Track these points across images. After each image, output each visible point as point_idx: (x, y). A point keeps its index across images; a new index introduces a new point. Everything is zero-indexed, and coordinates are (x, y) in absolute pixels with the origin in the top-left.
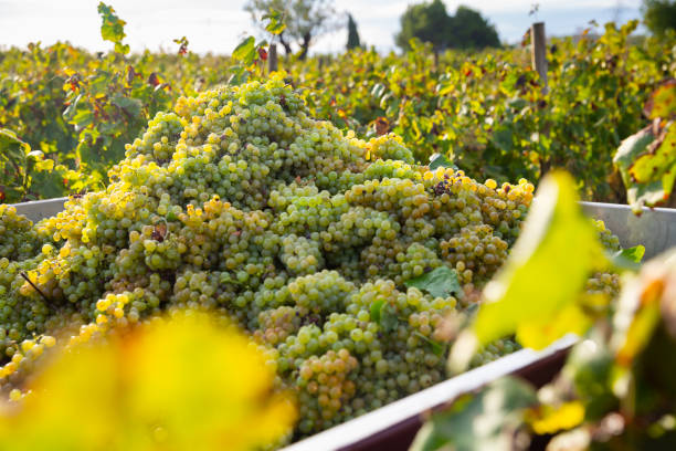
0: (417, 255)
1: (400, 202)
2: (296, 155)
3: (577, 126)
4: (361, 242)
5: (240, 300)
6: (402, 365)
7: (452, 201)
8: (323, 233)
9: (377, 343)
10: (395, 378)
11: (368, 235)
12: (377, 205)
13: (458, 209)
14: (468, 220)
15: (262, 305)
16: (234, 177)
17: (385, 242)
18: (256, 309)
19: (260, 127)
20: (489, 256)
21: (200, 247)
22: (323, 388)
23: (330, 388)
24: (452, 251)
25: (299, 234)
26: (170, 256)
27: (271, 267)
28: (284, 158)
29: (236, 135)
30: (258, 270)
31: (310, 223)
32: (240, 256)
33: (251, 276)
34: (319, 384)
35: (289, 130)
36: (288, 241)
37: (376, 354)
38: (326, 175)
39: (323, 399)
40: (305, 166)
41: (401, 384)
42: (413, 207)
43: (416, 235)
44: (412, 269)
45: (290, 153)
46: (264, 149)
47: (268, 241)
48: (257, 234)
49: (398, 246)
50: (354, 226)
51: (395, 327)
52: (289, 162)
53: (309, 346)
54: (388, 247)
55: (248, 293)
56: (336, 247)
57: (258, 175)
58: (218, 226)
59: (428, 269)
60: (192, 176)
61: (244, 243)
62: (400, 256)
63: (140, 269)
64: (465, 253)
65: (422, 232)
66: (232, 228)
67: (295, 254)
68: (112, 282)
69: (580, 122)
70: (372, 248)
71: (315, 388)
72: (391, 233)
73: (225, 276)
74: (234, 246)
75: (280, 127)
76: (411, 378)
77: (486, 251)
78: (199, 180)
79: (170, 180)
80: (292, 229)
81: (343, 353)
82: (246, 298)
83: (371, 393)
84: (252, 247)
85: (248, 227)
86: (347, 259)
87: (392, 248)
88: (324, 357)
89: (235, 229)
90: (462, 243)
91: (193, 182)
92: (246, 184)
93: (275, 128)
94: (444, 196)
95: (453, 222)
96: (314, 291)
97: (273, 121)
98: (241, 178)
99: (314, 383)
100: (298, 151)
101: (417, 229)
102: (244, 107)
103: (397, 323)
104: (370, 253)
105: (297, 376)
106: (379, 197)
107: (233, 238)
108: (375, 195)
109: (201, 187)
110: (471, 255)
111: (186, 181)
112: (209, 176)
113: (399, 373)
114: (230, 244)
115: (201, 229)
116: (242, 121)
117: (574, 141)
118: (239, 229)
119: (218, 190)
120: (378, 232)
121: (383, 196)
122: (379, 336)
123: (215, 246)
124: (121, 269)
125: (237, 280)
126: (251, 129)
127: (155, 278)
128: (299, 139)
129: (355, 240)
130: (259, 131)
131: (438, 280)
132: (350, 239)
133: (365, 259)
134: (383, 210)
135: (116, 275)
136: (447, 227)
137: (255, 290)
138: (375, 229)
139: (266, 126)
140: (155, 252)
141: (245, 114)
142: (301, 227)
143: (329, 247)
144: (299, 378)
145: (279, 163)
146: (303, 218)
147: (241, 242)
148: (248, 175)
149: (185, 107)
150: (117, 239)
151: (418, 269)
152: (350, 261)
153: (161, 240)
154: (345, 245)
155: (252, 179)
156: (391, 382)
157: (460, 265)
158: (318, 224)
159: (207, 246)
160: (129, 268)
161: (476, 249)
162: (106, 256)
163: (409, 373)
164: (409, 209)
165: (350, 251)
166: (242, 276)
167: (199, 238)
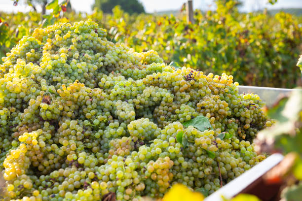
0: (186, 110)
1: (173, 84)
2: (109, 60)
3: (209, 52)
4: (154, 104)
5: (97, 135)
6: (195, 164)
7: (196, 83)
8: (135, 99)
9: (181, 153)
10: (192, 170)
11: (158, 101)
12: (161, 85)
13: (199, 88)
14: (206, 93)
15: (109, 136)
16: (80, 71)
17: (167, 104)
18: (106, 139)
19: (88, 45)
20: (221, 110)
21: (69, 107)
22: (160, 177)
23: (163, 176)
24: (203, 108)
25: (123, 100)
26: (55, 112)
27: (111, 117)
28: (103, 61)
29: (76, 49)
30: (104, 119)
31: (127, 95)
32: (93, 112)
33: (100, 122)
34: (157, 175)
35: (103, 47)
36: (118, 104)
37: (181, 159)
38: (126, 70)
39: (160, 182)
40: (113, 66)
41: (195, 173)
42: (180, 86)
43: (182, 100)
44: (185, 117)
45: (106, 59)
46: (93, 56)
47: (107, 104)
48: (101, 100)
49: (174, 106)
50: (151, 96)
51: (188, 145)
52: (106, 63)
53: (147, 156)
54: (169, 107)
55: (100, 131)
56: (142, 107)
57: (92, 70)
58: (79, 97)
59: (192, 117)
60: (56, 70)
61: (94, 105)
62: (177, 111)
63: (36, 120)
64: (209, 109)
65: (185, 98)
66: (87, 97)
67: (122, 110)
68: (17, 127)
69: (210, 51)
70: (160, 107)
71: (155, 177)
72: (170, 99)
73: (87, 122)
74: (90, 107)
75: (99, 45)
76: (199, 171)
77: (220, 108)
78: (61, 72)
79: (44, 72)
80: (119, 98)
81: (167, 158)
82: (100, 133)
83: (181, 178)
84: (99, 107)
85: (96, 97)
86: (146, 113)
87: (171, 107)
88: (157, 161)
89: (89, 97)
90: (208, 104)
91: (57, 73)
92: (86, 74)
93: (96, 46)
94: (192, 81)
95: (198, 94)
96: (141, 129)
97: (95, 42)
98: (84, 72)
99: (155, 174)
100: (110, 58)
101: (182, 97)
102: (78, 34)
103: (188, 144)
104: (160, 110)
105: (144, 171)
106: (161, 81)
107: (88, 102)
108: (160, 80)
109: (63, 76)
110: (213, 110)
111: (53, 73)
112: (66, 70)
113: (193, 168)
114: (87, 106)
115: (69, 98)
116: (79, 42)
117: (208, 60)
118: (91, 98)
119: (72, 77)
120: (164, 99)
121: (164, 81)
122: (182, 149)
123: (77, 107)
124: (24, 120)
125: (94, 124)
126: (84, 46)
127: (46, 124)
128: (109, 51)
129: (151, 103)
130: (88, 47)
131: (200, 122)
132: (149, 103)
133: (156, 113)
134: (164, 88)
135: (20, 123)
136: (195, 97)
137: (104, 129)
138: (162, 97)
139: (92, 45)
140: (48, 110)
141: (80, 38)
142: (123, 97)
143: (138, 107)
144: (146, 172)
145: (102, 64)
146: (124, 92)
147: (93, 105)
148: (87, 70)
149: (39, 34)
150: (17, 104)
151: (188, 117)
152: (147, 114)
153: (48, 103)
154: (146, 106)
155: (89, 72)
156: (190, 173)
157: (208, 115)
158: (131, 95)
159: (73, 106)
160: (29, 119)
161: (215, 106)
162: (11, 113)
163: (198, 168)
164: (178, 87)
165: (148, 109)
166: (96, 122)
167: (69, 103)
